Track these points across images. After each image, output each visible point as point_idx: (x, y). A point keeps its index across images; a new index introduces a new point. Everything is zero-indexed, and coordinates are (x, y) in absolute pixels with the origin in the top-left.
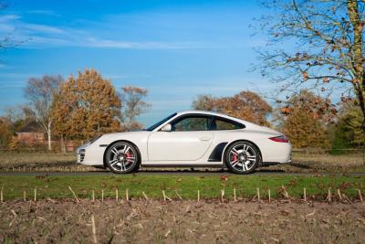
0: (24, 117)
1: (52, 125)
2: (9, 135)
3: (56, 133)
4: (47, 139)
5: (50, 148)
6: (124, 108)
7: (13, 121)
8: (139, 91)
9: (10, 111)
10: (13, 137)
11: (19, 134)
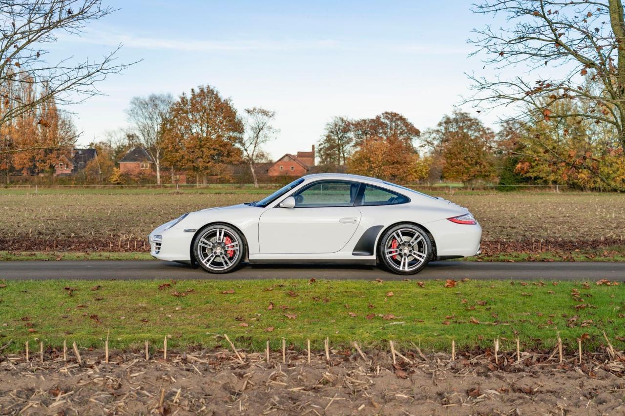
0: (126, 142)
1: (160, 154)
2: (110, 166)
3: (167, 164)
4: (155, 171)
5: (159, 182)
6: (247, 135)
7: (114, 146)
8: (265, 113)
9: (110, 135)
10: (115, 169)
11: (122, 164)
